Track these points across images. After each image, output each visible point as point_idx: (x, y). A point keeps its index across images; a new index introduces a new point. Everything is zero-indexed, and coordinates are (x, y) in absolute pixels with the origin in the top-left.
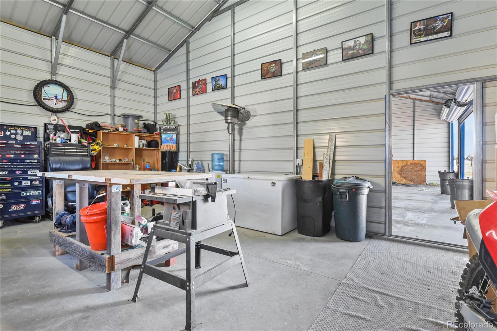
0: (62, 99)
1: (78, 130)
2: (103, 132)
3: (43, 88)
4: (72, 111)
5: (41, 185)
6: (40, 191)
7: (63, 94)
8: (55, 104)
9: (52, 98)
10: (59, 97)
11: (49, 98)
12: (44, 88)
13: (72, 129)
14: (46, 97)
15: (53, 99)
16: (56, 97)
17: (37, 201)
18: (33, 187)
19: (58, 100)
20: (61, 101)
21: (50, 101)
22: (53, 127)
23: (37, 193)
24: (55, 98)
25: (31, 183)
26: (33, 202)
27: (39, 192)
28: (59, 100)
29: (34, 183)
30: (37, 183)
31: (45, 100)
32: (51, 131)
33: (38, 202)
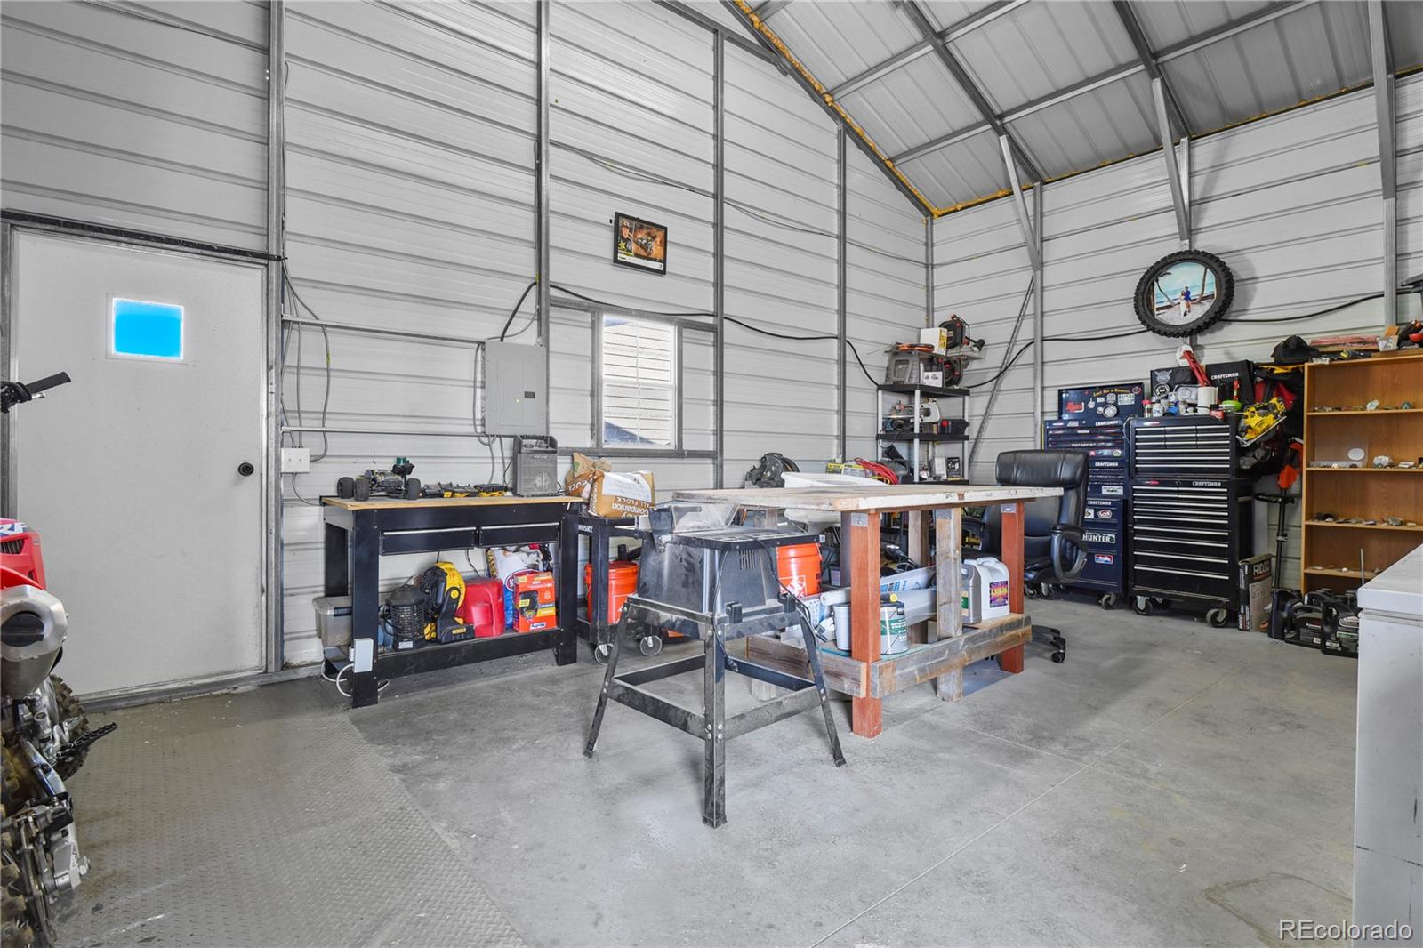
0: (1203, 294)
1: (1233, 375)
2: (1309, 366)
3: (1156, 283)
4: (1241, 318)
5: (1115, 521)
6: (1114, 536)
7: (1204, 280)
8: (1185, 314)
9: (1176, 302)
10: (1195, 294)
11: (1169, 304)
12: (1157, 281)
13: (1217, 375)
14: (1162, 302)
15: (1179, 304)
16: (1187, 295)
17: (1107, 559)
18: (1099, 523)
19: (1191, 300)
20: (1199, 302)
21: (1172, 309)
22: (1169, 378)
23: (1108, 540)
24: (1183, 297)
25: (1096, 515)
26: (1101, 558)
27: (1111, 537)
28: (1194, 300)
29: (1101, 515)
30: (1107, 515)
31: (1161, 312)
32: (1162, 388)
33: (1109, 560)
